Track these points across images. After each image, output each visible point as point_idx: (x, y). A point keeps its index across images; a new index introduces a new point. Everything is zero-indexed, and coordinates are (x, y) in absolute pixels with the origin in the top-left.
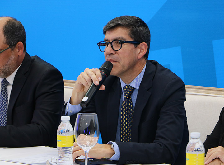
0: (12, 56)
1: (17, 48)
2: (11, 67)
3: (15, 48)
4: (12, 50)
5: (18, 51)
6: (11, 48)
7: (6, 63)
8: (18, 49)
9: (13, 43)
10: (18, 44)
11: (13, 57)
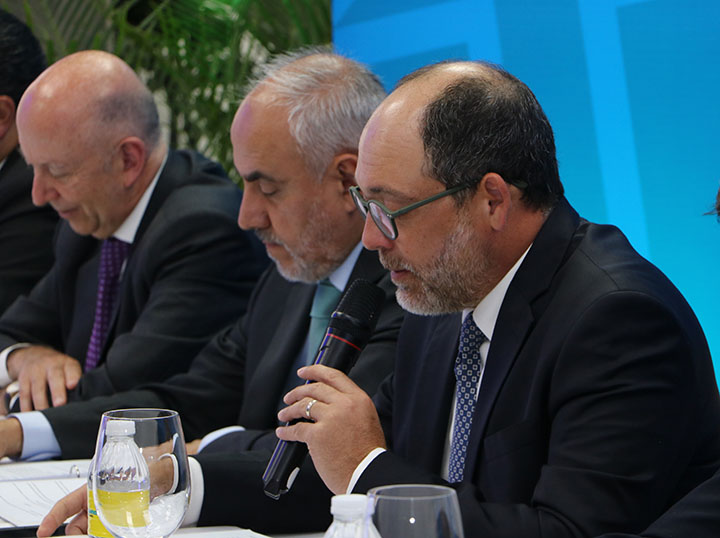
0: (460, 229)
1: (484, 197)
2: (463, 273)
3: (472, 196)
4: (460, 204)
5: (487, 208)
6: (453, 194)
7: (438, 257)
8: (490, 204)
9: (462, 176)
10: (483, 182)
11: (462, 233)
